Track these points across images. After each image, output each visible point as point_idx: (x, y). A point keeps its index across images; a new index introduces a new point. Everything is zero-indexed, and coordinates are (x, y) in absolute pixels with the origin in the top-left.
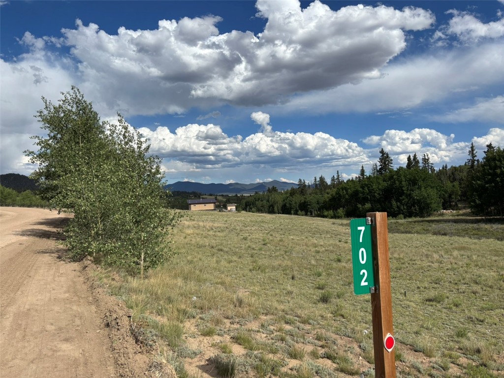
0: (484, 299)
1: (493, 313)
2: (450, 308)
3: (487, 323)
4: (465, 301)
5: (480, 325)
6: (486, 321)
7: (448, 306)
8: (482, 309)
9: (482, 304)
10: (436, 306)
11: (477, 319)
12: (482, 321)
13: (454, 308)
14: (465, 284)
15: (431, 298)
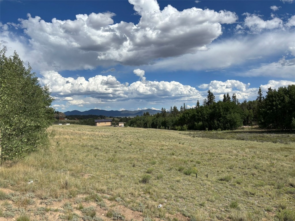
0: (259, 178)
1: (263, 188)
2: (235, 185)
3: (257, 195)
4: (245, 180)
5: (252, 197)
6: (256, 194)
7: (233, 184)
8: (256, 186)
9: (256, 182)
10: (225, 183)
11: (250, 193)
12: (253, 194)
13: (237, 185)
14: (248, 169)
15: (223, 178)
